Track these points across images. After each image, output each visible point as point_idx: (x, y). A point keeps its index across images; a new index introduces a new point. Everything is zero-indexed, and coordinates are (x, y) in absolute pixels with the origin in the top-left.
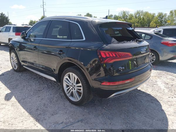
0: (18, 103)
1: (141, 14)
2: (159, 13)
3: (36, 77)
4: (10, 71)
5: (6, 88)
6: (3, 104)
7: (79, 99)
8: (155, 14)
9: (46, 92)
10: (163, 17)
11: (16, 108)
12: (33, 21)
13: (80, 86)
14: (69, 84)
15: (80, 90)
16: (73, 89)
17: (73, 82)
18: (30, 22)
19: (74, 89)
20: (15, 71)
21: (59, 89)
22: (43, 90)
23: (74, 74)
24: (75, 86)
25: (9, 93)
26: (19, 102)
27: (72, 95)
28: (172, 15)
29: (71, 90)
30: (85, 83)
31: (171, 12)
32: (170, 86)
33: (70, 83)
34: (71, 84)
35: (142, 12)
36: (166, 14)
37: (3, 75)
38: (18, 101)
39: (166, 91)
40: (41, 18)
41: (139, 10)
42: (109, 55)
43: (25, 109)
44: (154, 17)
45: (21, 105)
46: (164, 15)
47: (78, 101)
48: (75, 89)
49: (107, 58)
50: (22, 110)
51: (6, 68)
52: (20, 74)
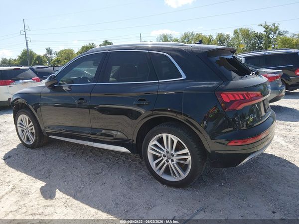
0: (74, 200)
1: (190, 38)
2: (218, 35)
3: (75, 153)
4: (17, 149)
5: (32, 178)
6: (48, 206)
7: (184, 176)
8: (211, 36)
9: (110, 174)
10: (224, 40)
11: (75, 208)
12: (7, 60)
13: (186, 154)
14: (161, 153)
15: (186, 160)
16: (170, 161)
17: (169, 150)
18: (2, 61)
19: (172, 161)
20: (28, 147)
21: (130, 166)
22: (103, 172)
23: (170, 136)
24: (172, 155)
25: (43, 185)
26: (75, 197)
27: (168, 171)
28: (238, 37)
29: (164, 163)
30: (195, 146)
31: (235, 32)
32: (292, 140)
33: (163, 151)
34: (165, 153)
35: (192, 34)
36: (228, 36)
37: (10, 157)
38: (71, 196)
39: (291, 147)
40: (21, 53)
41: (186, 32)
42: (235, 97)
43: (94, 208)
44: (211, 41)
45: (82, 202)
46: (225, 37)
47: (181, 179)
48: (175, 160)
49: (232, 102)
50: (89, 209)
51: (5, 144)
52: (42, 152)
